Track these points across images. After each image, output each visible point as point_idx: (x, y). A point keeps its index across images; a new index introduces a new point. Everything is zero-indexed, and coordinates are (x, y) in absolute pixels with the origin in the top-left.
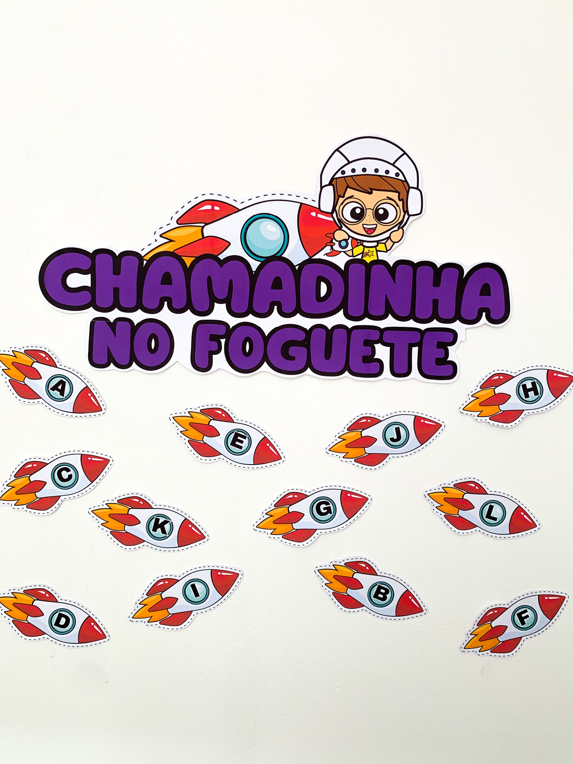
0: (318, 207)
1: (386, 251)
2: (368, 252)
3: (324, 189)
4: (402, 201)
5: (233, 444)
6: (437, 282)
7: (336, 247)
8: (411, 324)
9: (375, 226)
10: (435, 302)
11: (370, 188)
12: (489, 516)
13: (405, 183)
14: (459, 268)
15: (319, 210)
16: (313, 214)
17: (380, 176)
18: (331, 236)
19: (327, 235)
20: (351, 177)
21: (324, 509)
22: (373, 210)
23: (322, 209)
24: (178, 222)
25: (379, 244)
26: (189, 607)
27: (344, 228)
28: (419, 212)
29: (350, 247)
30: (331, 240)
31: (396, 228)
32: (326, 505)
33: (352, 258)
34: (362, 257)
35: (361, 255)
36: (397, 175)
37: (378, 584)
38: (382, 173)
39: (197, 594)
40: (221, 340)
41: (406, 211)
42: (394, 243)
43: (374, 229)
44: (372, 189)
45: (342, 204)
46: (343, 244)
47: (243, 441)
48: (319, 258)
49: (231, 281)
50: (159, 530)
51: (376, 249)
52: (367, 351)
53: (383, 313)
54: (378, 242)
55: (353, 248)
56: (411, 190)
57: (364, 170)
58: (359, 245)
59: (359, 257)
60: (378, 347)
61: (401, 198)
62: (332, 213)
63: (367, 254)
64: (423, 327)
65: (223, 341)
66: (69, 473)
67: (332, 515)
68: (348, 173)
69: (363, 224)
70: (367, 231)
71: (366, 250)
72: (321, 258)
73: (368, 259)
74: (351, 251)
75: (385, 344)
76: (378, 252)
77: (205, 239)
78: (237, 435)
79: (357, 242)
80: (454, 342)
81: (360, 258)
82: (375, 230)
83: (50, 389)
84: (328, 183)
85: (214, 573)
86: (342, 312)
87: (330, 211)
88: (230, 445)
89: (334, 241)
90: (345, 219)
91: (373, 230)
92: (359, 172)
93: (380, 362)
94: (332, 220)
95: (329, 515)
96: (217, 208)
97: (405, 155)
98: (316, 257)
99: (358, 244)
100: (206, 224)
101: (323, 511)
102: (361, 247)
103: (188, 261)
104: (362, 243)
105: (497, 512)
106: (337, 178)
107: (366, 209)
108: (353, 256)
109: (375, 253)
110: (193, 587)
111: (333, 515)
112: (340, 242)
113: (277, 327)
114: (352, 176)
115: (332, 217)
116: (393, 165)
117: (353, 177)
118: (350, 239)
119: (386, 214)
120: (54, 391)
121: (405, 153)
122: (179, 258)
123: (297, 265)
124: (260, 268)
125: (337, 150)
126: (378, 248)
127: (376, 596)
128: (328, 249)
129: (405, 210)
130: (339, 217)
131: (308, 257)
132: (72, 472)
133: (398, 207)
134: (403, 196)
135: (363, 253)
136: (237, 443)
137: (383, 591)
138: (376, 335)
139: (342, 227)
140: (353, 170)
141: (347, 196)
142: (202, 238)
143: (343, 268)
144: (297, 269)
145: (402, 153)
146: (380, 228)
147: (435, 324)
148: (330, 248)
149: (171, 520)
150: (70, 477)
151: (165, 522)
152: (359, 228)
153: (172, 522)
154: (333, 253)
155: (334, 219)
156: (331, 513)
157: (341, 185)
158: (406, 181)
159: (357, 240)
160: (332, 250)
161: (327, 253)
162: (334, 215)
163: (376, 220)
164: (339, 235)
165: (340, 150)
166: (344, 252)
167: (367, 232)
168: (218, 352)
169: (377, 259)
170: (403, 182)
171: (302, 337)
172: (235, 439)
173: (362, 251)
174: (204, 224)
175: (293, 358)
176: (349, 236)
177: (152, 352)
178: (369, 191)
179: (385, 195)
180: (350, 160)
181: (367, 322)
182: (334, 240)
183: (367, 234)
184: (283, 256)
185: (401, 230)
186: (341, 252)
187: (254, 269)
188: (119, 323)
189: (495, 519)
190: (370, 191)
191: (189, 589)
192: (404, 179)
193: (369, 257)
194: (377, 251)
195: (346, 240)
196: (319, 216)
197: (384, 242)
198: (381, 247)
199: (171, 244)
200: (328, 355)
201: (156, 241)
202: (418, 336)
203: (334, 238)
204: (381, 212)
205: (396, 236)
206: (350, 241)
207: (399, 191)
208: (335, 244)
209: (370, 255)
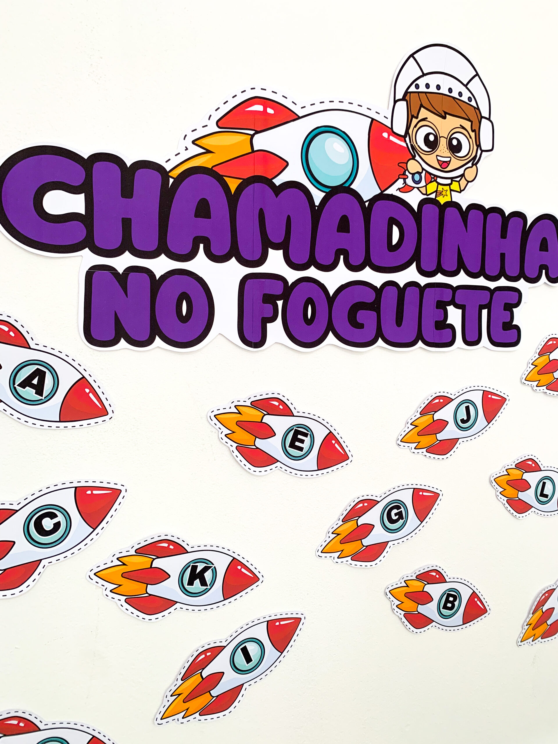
0: (390, 126)
1: (459, 191)
2: (442, 190)
3: (397, 104)
4: (474, 133)
5: (292, 445)
6: (504, 234)
7: (409, 181)
8: (481, 281)
9: (448, 159)
10: (503, 257)
11: (444, 111)
12: (542, 493)
13: (477, 111)
14: (523, 217)
15: (391, 131)
16: (386, 135)
17: (454, 98)
19: (399, 165)
20: (425, 94)
21: (396, 515)
22: (447, 139)
23: (395, 130)
24: (219, 123)
25: (453, 182)
26: (239, 679)
27: (417, 158)
28: (491, 148)
31: (470, 165)
32: (397, 510)
33: (425, 197)
34: (436, 197)
35: (435, 193)
36: (470, 99)
37: (447, 592)
38: (455, 94)
39: (248, 659)
40: (278, 302)
41: (479, 146)
42: (468, 182)
43: (448, 163)
44: (445, 113)
45: (415, 126)
46: (417, 177)
47: (304, 440)
48: (391, 194)
49: (289, 217)
50: (197, 582)
51: (450, 188)
52: (438, 315)
53: (455, 268)
54: (452, 179)
55: (427, 185)
56: (483, 120)
57: (438, 87)
58: (433, 181)
59: (433, 196)
60: (451, 309)
61: (473, 129)
62: (404, 137)
63: (441, 192)
64: (492, 285)
65: (280, 303)
66: (55, 520)
67: (403, 520)
68: (422, 88)
69: (437, 156)
70: (441, 164)
71: (440, 188)
72: (393, 194)
73: (442, 200)
74: (425, 187)
75: (457, 306)
76: (452, 192)
77: (255, 153)
78: (297, 433)
79: (431, 176)
80: (518, 303)
81: (434, 197)
82: (449, 164)
83: (18, 385)
84: (401, 97)
85: (271, 625)
86: (414, 265)
87: (403, 133)
88: (289, 447)
89: (407, 173)
90: (418, 146)
91: (447, 163)
92: (433, 89)
93: (452, 328)
94: (405, 145)
95: (401, 521)
96: (270, 111)
97: (477, 77)
98: (388, 192)
99: (431, 180)
100: (257, 132)
101: (394, 518)
102: (434, 184)
103: (233, 185)
104: (435, 178)
105: (548, 489)
106: (411, 92)
107: (440, 137)
108: (426, 194)
109: (448, 193)
110: (244, 650)
111: (404, 521)
112: (413, 175)
113: (343, 284)
115: (405, 141)
116: (466, 86)
117: (427, 94)
119: (460, 145)
120: (24, 388)
121: (477, 74)
122: (220, 179)
123: (367, 201)
124: (324, 201)
125: (412, 55)
126: (452, 187)
127: (444, 606)
128: (400, 183)
129: (478, 144)
130: (412, 143)
131: (380, 192)
132: (60, 518)
133: (471, 139)
134: (475, 127)
135: (436, 191)
136: (297, 444)
137: (451, 599)
138: (447, 295)
139: (415, 156)
140: (427, 86)
141: (421, 117)
142: (251, 151)
143: (416, 210)
144: (367, 206)
145: (475, 73)
146: (455, 163)
147: (503, 282)
148: (403, 182)
149: (213, 564)
150: (57, 526)
151: (206, 569)
152: (432, 159)
153: (215, 567)
154: (406, 189)
155: (407, 144)
156: (403, 519)
157: (415, 101)
158: (478, 108)
159: (430, 174)
160: (404, 184)
161: (400, 188)
162: (407, 139)
163: (450, 152)
164: (413, 166)
165: (415, 56)
166: (418, 188)
167: (440, 166)
168: (273, 319)
169: (450, 200)
170: (476, 109)
171: (371, 297)
172: (295, 439)
173: (435, 189)
174: (254, 132)
175: (360, 326)
176: (423, 169)
177: (184, 320)
179: (457, 122)
180: (425, 72)
181: (440, 278)
182: (407, 172)
183: (441, 168)
184: (352, 187)
185: (474, 166)
186: (414, 188)
187: (317, 203)
188: (132, 275)
189: (547, 496)
190: (443, 114)
192: (476, 106)
194: (451, 190)
195: (420, 173)
196: (392, 138)
197: (458, 179)
198: (455, 186)
199: (209, 156)
200: (399, 321)
201: (187, 149)
202: (488, 296)
203: (407, 170)
204: (455, 142)
205: (470, 174)
206: (423, 175)
207: (471, 120)
208: (408, 177)
209: (443, 196)
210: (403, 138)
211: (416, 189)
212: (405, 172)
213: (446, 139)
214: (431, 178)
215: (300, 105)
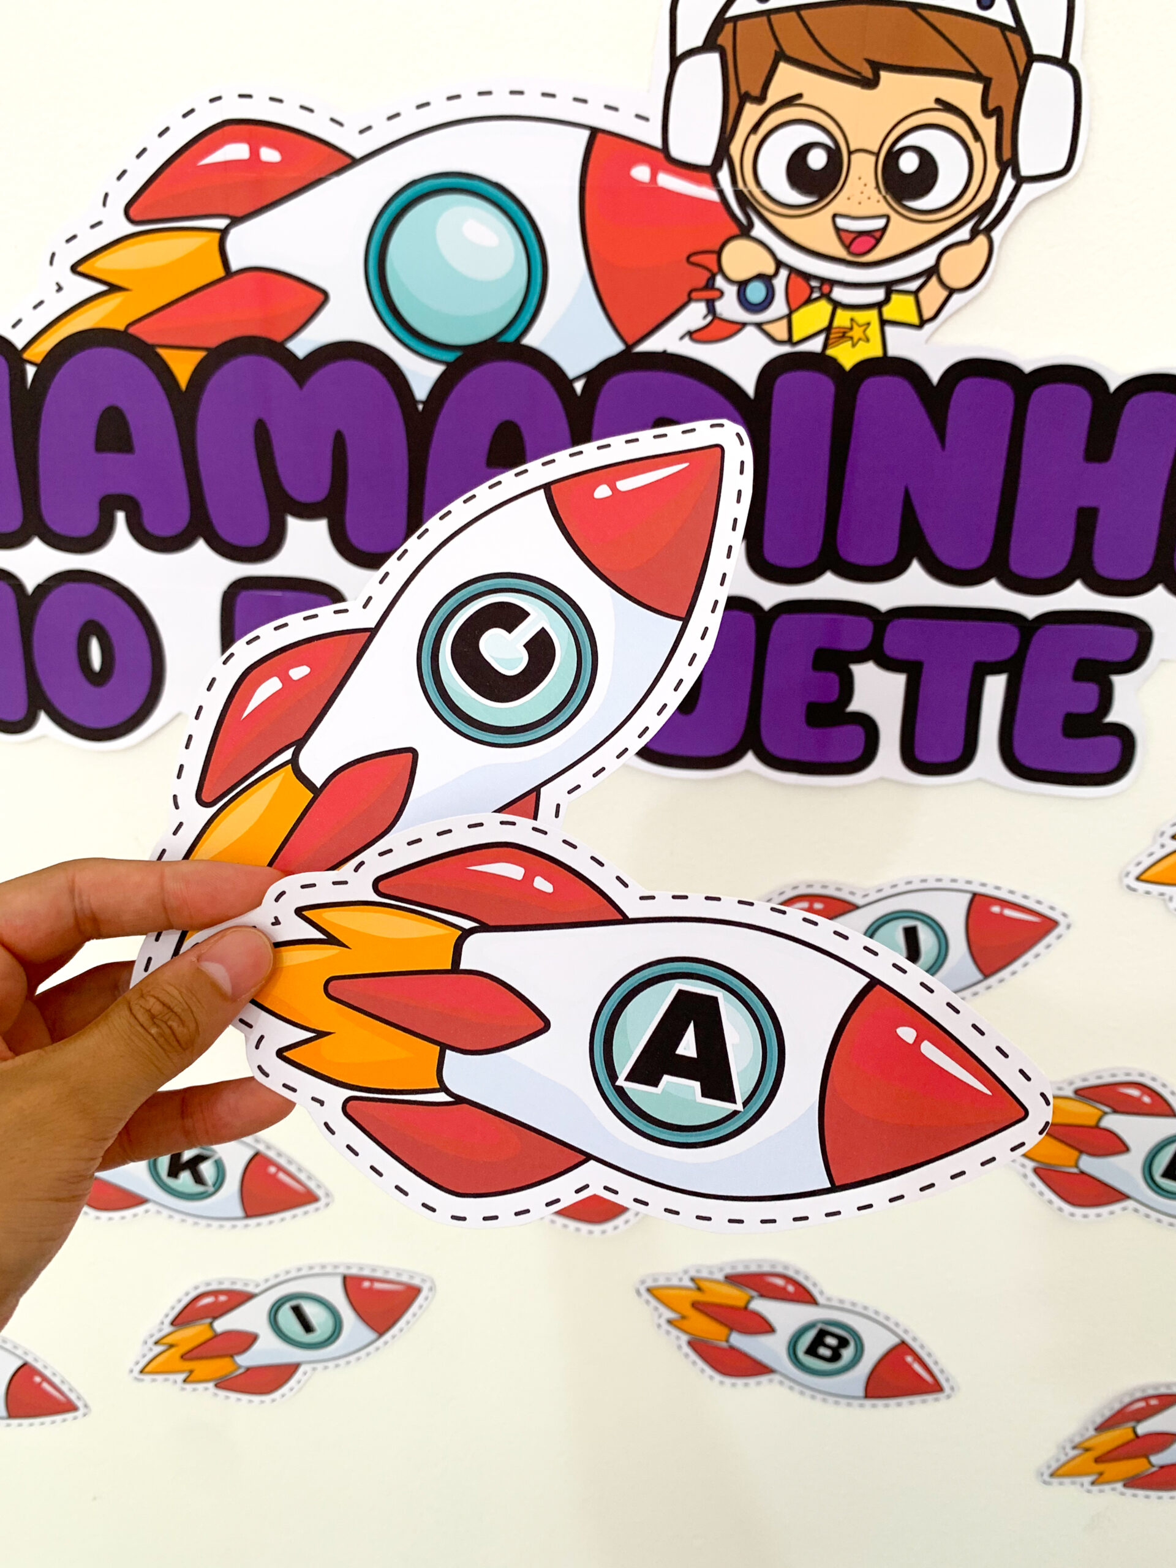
0: (658, 142)
2: (850, 326)
3: (684, 67)
4: (993, 120)
6: (1099, 446)
7: (729, 307)
8: (990, 595)
9: (880, 223)
10: (1087, 519)
11: (869, 61)
13: (1015, 39)
15: (662, 156)
16: (641, 173)
17: (914, 8)
18: (710, 260)
19: (693, 259)
20: (793, 15)
22: (877, 155)
23: (676, 152)
24: (132, 212)
25: (893, 296)
27: (759, 230)
28: (1061, 166)
29: (779, 307)
30: (708, 280)
31: (964, 233)
33: (787, 349)
34: (826, 346)
35: (822, 337)
37: (820, 1326)
39: (308, 1327)
41: (1009, 162)
42: (952, 292)
43: (878, 235)
44: (877, 67)
45: (755, 128)
46: (757, 292)
48: (660, 349)
49: (339, 438)
50: (186, 1176)
51: (880, 314)
52: (823, 686)
53: (889, 554)
54: (890, 287)
55: (791, 311)
56: (1037, 67)
58: (816, 299)
59: (815, 345)
60: (866, 673)
61: (991, 106)
62: (712, 171)
63: (844, 332)
64: (1031, 606)
69: (835, 215)
71: (843, 318)
72: (669, 351)
73: (847, 356)
74: (785, 320)
75: (888, 664)
76: (888, 329)
77: (236, 278)
79: (810, 285)
80: (1135, 661)
81: (819, 350)
82: (878, 241)
84: (699, 42)
89: (720, 282)
90: (766, 194)
91: (873, 237)
93: (868, 726)
94: (713, 195)
96: (268, 155)
98: (651, 345)
99: (811, 295)
100: (236, 221)
102: (822, 309)
103: (182, 366)
104: (826, 289)
106: (736, 19)
107: (850, 153)
108: (790, 341)
109: (874, 331)
110: (298, 1311)
112: (742, 285)
114: (797, 10)
115: (716, 183)
117: (803, 13)
118: (784, 273)
119: (928, 168)
122: (147, 353)
123: (578, 378)
124: (441, 388)
126: (888, 312)
127: (811, 1352)
128: (695, 315)
129: (1007, 155)
130: (741, 185)
131: (622, 347)
133: (978, 145)
134: (1001, 97)
135: (828, 329)
137: (831, 1341)
138: (860, 634)
139: (751, 225)
141: (774, 95)
142: (223, 273)
143: (749, 387)
144: (579, 391)
146: (902, 233)
147: (1076, 597)
149: (215, 1153)
151: (201, 1158)
152: (814, 229)
153: (220, 1158)
154: (717, 330)
155: (721, 193)
158: (1020, 29)
159: (807, 277)
160: (709, 318)
161: (692, 329)
162: (724, 176)
163: (888, 198)
164: (741, 259)
166: (759, 326)
167: (847, 247)
169: (880, 354)
170: (1008, 34)
173: (825, 323)
174: (227, 221)
176: (779, 264)
177: (99, 679)
178: (864, 74)
179: (928, 89)
181: (829, 587)
182: (719, 278)
183: (850, 253)
184: (528, 340)
185: (981, 240)
186: (744, 325)
187: (421, 390)
190: (868, 72)
191: (287, 1318)
192: (1011, 22)
193: (854, 345)
194: (883, 323)
195: (766, 279)
196: (668, 181)
197: (913, 286)
198: (901, 307)
199: (116, 299)
201: (60, 289)
202: (1011, 639)
203: (721, 270)
204: (909, 163)
205: (959, 266)
206: (780, 283)
207: (985, 72)
208: (722, 293)
209: (855, 340)
210: (708, 174)
211: (750, 330)
212: (713, 278)
213: (873, 158)
214: (809, 289)
215: (353, 125)
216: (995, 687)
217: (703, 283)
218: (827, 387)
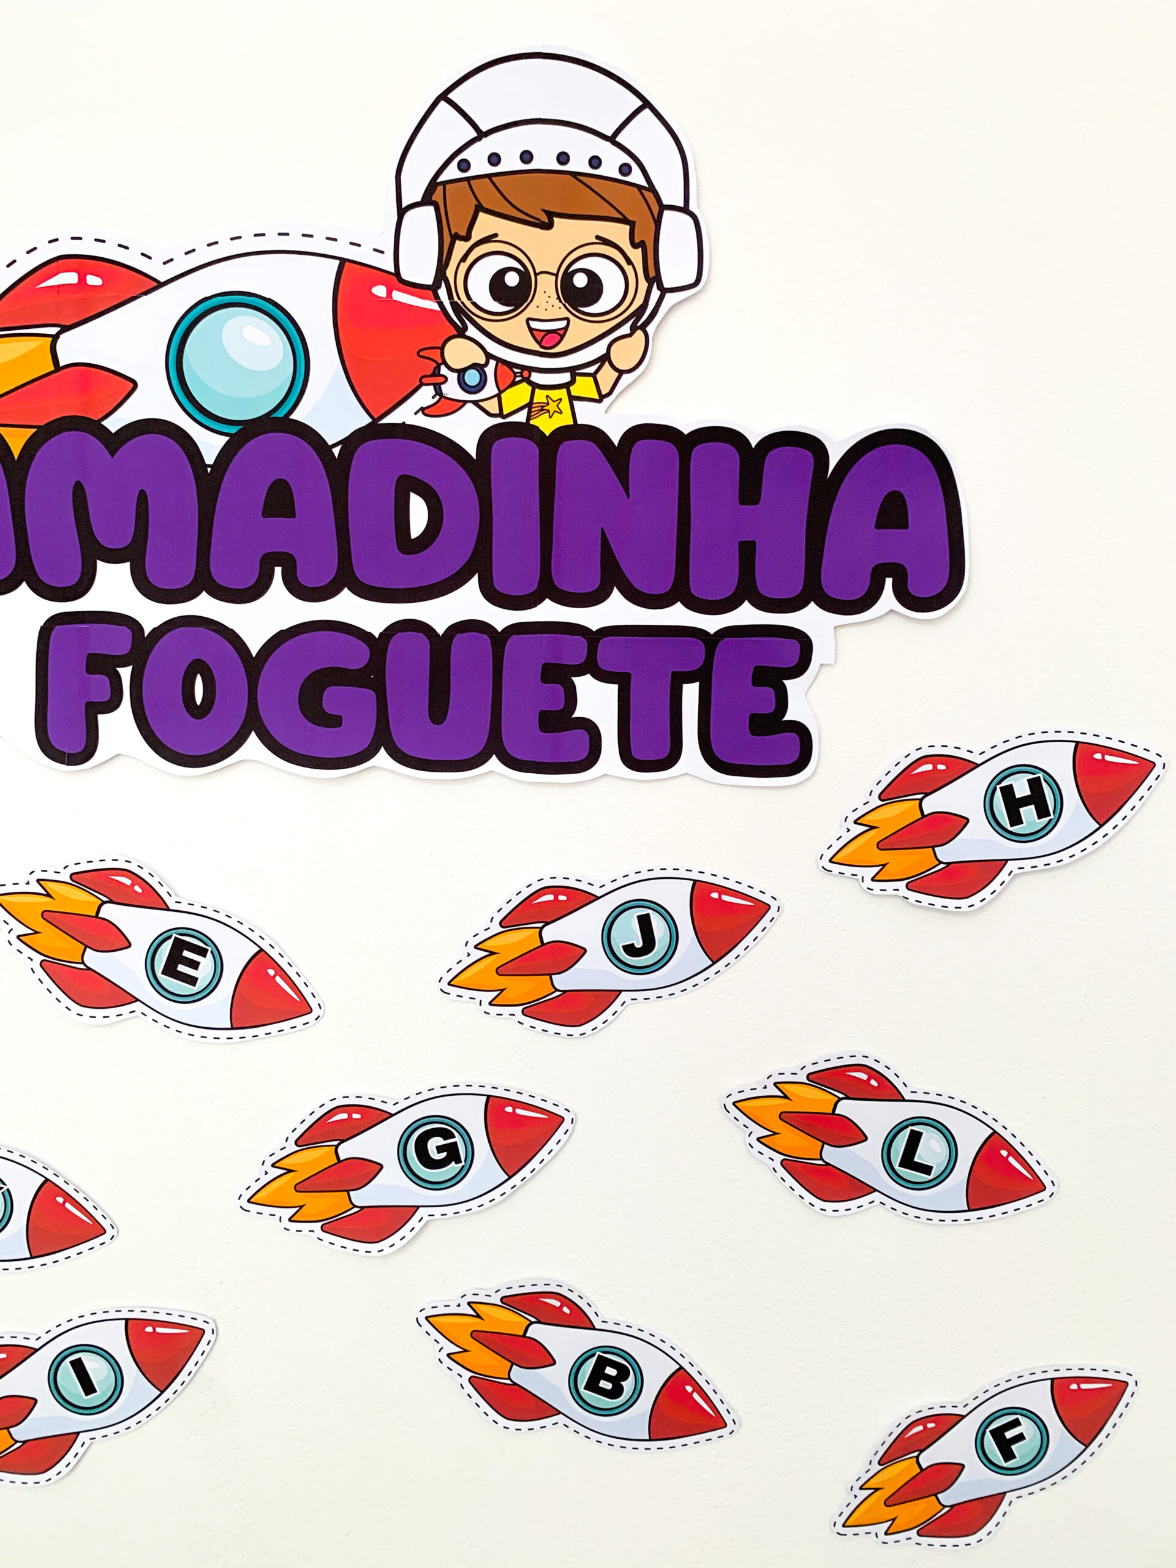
0: (392, 269)
1: (597, 397)
2: (546, 402)
3: (408, 216)
4: (640, 250)
5: (170, 970)
6: (750, 492)
7: (452, 389)
8: (678, 615)
9: (563, 324)
10: (747, 551)
11: (544, 211)
12: (908, 1161)
13: (649, 195)
14: (813, 445)
15: (396, 279)
16: (380, 291)
17: (575, 175)
19: (421, 354)
20: (487, 180)
21: (440, 1149)
22: (556, 275)
23: (405, 276)
25: (577, 378)
26: (71, 1422)
27: (472, 331)
28: (692, 280)
29: (491, 389)
30: (435, 368)
31: (626, 329)
32: (444, 1140)
33: (499, 420)
34: (529, 417)
35: (526, 411)
36: (625, 169)
37: (598, 1353)
38: (579, 164)
39: (88, 1387)
40: (120, 670)
41: (654, 278)
42: (621, 373)
43: (561, 332)
44: (551, 215)
45: (464, 259)
46: (472, 378)
47: (199, 963)
48: (400, 422)
49: (142, 495)
51: (569, 392)
52: (551, 697)
53: (594, 585)
54: (574, 371)
55: (501, 392)
56: (667, 214)
57: (526, 156)
58: (519, 382)
59: (521, 417)
60: (585, 684)
61: (637, 241)
62: (433, 289)
63: (542, 407)
64: (712, 623)
65: (125, 673)
67: (460, 1165)
68: (480, 166)
69: (528, 320)
70: (539, 339)
71: (540, 396)
72: (406, 423)
73: (546, 425)
74: (496, 398)
75: (603, 676)
76: (575, 403)
77: (64, 371)
78: (179, 946)
79: (513, 371)
80: (801, 667)
81: (524, 420)
82: (562, 337)
84: (419, 199)
85: (134, 1328)
86: (474, 581)
87: (429, 280)
88: (162, 973)
89: (444, 370)
90: (475, 304)
91: (559, 334)
92: (511, 162)
93: (590, 729)
94: (435, 306)
95: (453, 1167)
96: (93, 280)
97: (647, 111)
98: (393, 419)
99: (515, 379)
100: (65, 329)
101: (436, 1156)
102: (524, 389)
103: (17, 440)
104: (526, 374)
105: (931, 1150)
106: (445, 183)
107: (536, 275)
108: (501, 415)
109: (565, 405)
110: (78, 1366)
111: (463, 1166)
112: (461, 373)
113: (284, 628)
114: (489, 176)
115: (437, 298)
116: (612, 139)
117: (493, 179)
118: (492, 363)
119: (595, 287)
121: (646, 104)
123: (335, 445)
124: (225, 455)
125: (444, 97)
126: (575, 390)
127: (592, 1385)
128: (425, 396)
129: (652, 274)
130: (456, 299)
131: (369, 420)
133: (631, 267)
134: (644, 233)
135: (529, 405)
136: (181, 968)
137: (611, 1371)
138: (577, 651)
139: (466, 328)
140: (494, 159)
141: (477, 234)
142: (53, 368)
143: (473, 453)
144: (336, 456)
145: (640, 103)
146: (579, 331)
147: (747, 615)
148: (434, 393)
149: (4, 1184)
152: (515, 330)
153: (8, 1190)
154: (444, 407)
155: (441, 304)
156: (458, 1161)
157: (460, 205)
158: (651, 188)
159: (511, 365)
160: (437, 398)
161: (424, 406)
162: (442, 292)
163: (567, 304)
164: (459, 353)
165: (451, 96)
166: (476, 403)
167: (539, 343)
168: (112, 705)
169: (572, 423)
170: (643, 191)
171: (358, 657)
172: (175, 958)
173: (528, 401)
174: (58, 329)
175: (335, 721)
176: (489, 356)
178: (541, 219)
179: (588, 230)
180: (484, 129)
181: (548, 611)
182: (443, 367)
183: (542, 347)
184: (295, 416)
185: (639, 334)
186: (465, 402)
187: (210, 458)
189: (927, 1170)
190: (545, 219)
191: (67, 1375)
192: (644, 184)
193: (550, 417)
194: (572, 399)
195: (479, 368)
196: (397, 296)
197: (591, 370)
198: (583, 386)
200: (438, 709)
202: (699, 650)
203: (444, 361)
204: (580, 281)
205: (625, 353)
206: (490, 370)
207: (630, 218)
208: (446, 379)
209: (551, 413)
210: (430, 291)
211: (469, 406)
212: (438, 368)
213: (554, 277)
214: (513, 375)
215: (158, 259)
216: (691, 693)
217: (430, 372)
218: (534, 449)
